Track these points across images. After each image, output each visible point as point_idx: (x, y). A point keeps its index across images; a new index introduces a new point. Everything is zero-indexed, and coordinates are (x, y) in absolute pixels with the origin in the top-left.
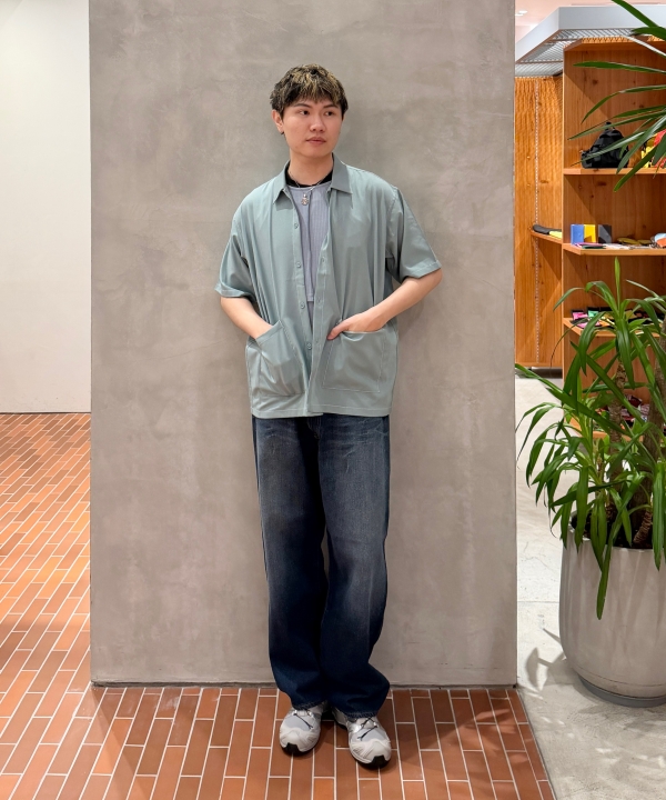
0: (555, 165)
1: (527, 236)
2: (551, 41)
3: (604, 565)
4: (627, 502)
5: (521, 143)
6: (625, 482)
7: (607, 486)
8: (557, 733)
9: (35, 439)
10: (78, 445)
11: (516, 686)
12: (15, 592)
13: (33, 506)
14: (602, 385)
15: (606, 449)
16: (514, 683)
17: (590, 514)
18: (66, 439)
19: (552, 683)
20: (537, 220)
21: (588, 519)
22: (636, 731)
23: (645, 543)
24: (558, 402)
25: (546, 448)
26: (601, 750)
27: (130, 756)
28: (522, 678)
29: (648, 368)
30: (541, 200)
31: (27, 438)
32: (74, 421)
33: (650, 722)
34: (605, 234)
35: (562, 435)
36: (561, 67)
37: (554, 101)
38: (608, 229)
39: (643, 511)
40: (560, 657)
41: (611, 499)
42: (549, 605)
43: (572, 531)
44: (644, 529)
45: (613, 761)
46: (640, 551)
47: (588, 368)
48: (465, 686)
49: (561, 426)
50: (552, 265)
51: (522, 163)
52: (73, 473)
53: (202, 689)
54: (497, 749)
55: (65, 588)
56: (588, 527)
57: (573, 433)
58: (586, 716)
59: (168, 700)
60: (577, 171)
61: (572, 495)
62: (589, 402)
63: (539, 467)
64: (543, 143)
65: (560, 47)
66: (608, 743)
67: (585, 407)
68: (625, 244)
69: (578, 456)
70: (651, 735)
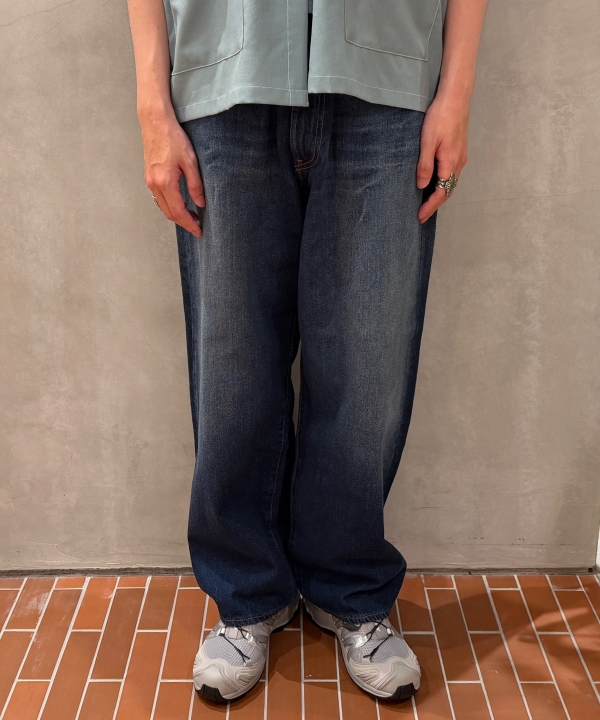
16: (591, 565)
48: (510, 570)
53: (88, 579)
54: (578, 678)
59: (29, 599)
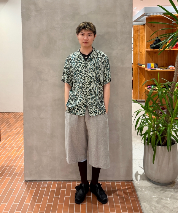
0: (144, 48)
1: (136, 66)
2: (142, 16)
3: (155, 150)
4: (160, 135)
5: (135, 42)
6: (160, 129)
7: (156, 130)
8: (142, 192)
9: (10, 119)
10: (21, 120)
11: (132, 181)
12: (5, 158)
13: (9, 136)
14: (154, 105)
15: (155, 121)
16: (132, 180)
17: (151, 138)
18: (18, 119)
19: (141, 180)
20: (139, 62)
21: (151, 139)
22: (162, 191)
23: (165, 145)
24: (143, 109)
25: (140, 121)
26: (153, 196)
27: (34, 199)
28: (134, 178)
29: (166, 101)
30: (140, 57)
31: (8, 119)
32: (20, 114)
33: (166, 189)
34: (156, 66)
35: (144, 118)
36: (145, 23)
37: (144, 31)
38: (157, 64)
39: (165, 137)
40: (143, 173)
41: (157, 134)
42: (141, 160)
43: (147, 142)
44: (165, 141)
45: (157, 199)
46: (164, 147)
47: (151, 101)
48: (119, 181)
49: (144, 115)
50: (143, 74)
51: (135, 47)
52: (20, 128)
53: (53, 182)
54: (127, 196)
55: (18, 157)
56: (151, 141)
57: (147, 117)
58: (150, 188)
59: (44, 185)
60: (149, 50)
61: (146, 133)
62: (151, 109)
63: (138, 126)
64: (140, 42)
65: (145, 17)
66: (155, 195)
67: (150, 110)
68: (161, 68)
69: (148, 123)
70: (166, 192)
